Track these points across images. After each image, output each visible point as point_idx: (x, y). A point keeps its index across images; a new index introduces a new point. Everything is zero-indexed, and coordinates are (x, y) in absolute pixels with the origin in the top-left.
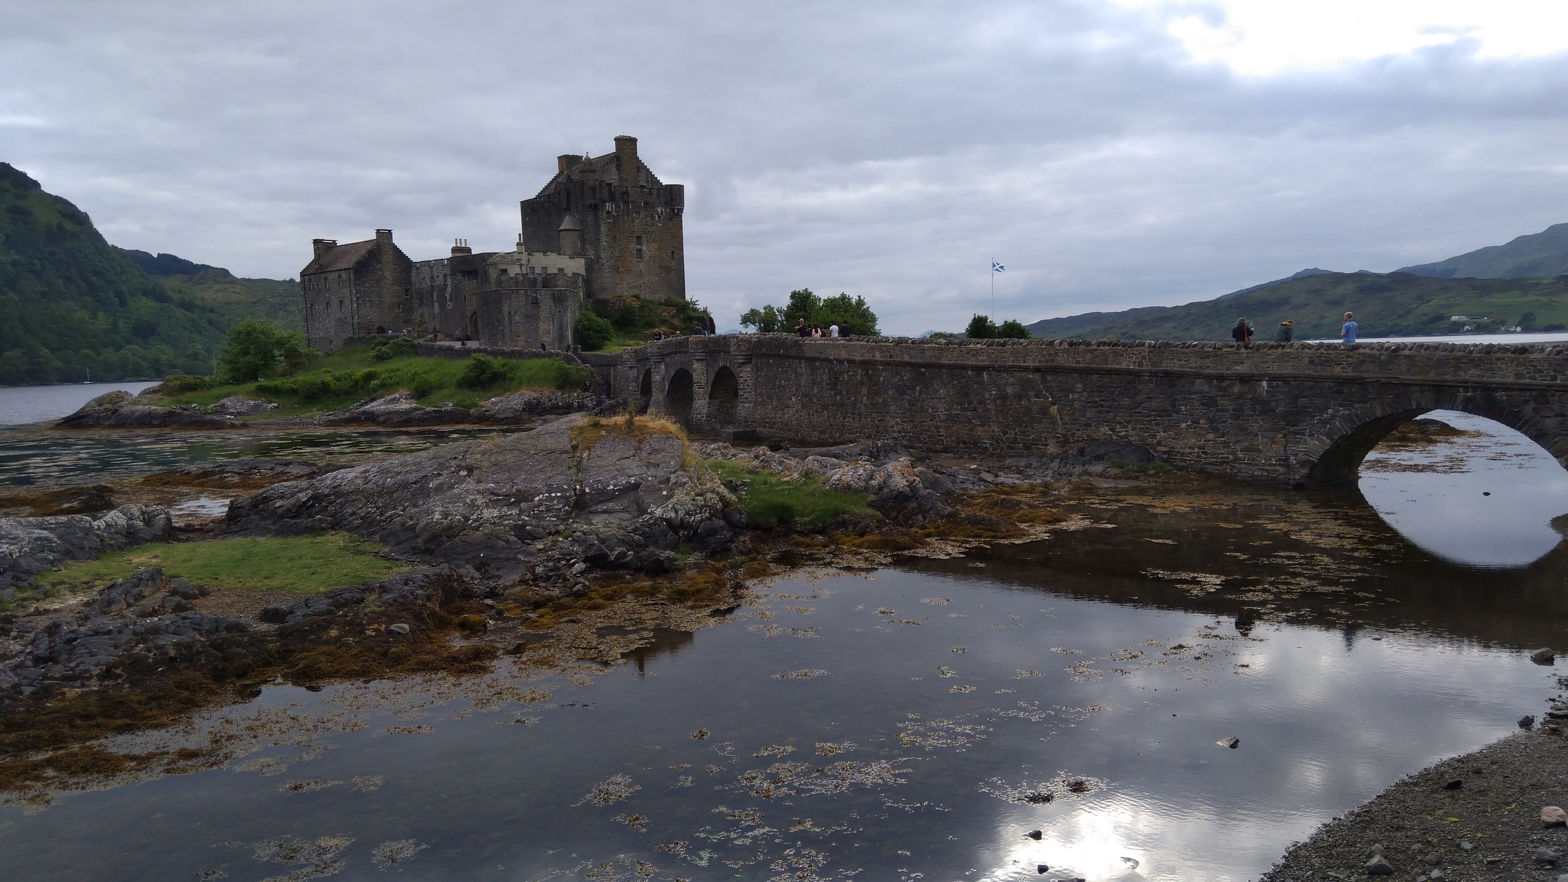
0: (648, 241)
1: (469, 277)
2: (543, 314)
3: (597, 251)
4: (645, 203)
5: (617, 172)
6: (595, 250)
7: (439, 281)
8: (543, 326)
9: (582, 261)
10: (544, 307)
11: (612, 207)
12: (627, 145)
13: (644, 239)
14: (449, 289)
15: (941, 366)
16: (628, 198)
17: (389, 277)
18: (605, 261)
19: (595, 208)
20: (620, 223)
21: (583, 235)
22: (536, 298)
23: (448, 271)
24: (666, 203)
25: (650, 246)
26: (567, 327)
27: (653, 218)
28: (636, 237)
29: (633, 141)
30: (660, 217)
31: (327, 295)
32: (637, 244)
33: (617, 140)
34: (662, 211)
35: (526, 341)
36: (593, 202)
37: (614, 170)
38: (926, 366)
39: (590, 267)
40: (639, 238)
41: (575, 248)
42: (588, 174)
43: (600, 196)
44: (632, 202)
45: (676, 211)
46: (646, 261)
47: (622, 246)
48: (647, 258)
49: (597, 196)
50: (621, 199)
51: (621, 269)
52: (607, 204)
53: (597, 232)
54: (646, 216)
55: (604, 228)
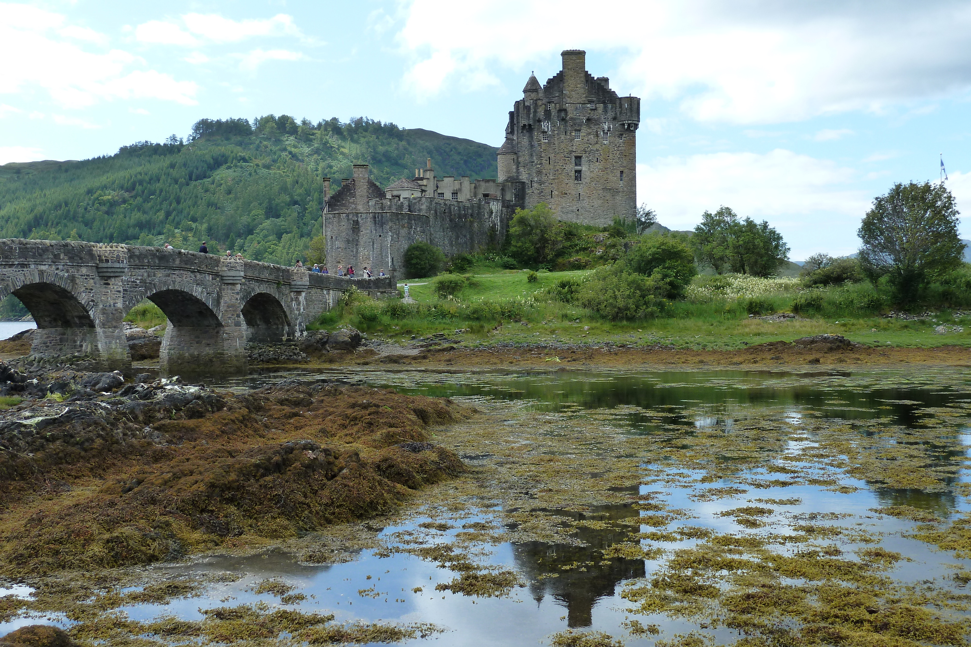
0: (590, 160)
4: (588, 120)
6: (529, 173)
11: (548, 127)
12: (574, 58)
13: (584, 160)
16: (566, 114)
18: (538, 185)
19: (529, 128)
20: (556, 143)
21: (518, 158)
24: (615, 119)
25: (592, 166)
26: (387, 252)
27: (597, 135)
28: (576, 157)
29: (581, 54)
30: (606, 133)
32: (576, 165)
33: (564, 54)
34: (609, 128)
36: (526, 122)
37: (556, 87)
39: (520, 192)
40: (578, 158)
41: (508, 172)
42: (529, 93)
43: (535, 115)
44: (571, 119)
45: (626, 127)
46: (586, 183)
47: (558, 167)
48: (588, 180)
49: (531, 116)
50: (558, 117)
51: (555, 193)
52: (543, 124)
53: (532, 155)
54: (589, 134)
55: (539, 150)
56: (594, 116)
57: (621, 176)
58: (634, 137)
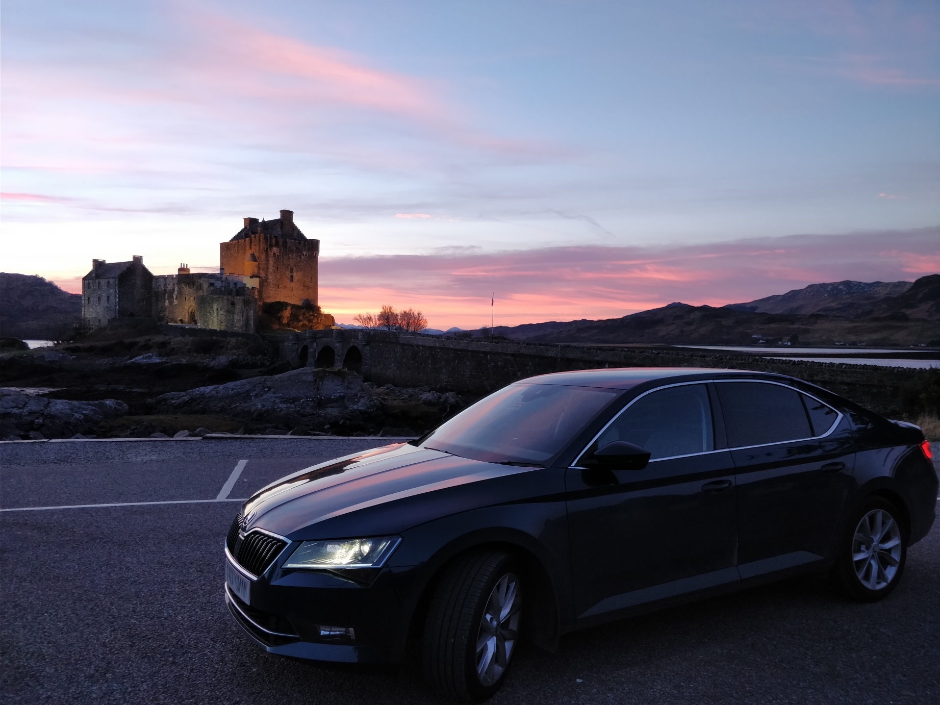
0: (297, 271)
1: (189, 286)
2: (237, 311)
3: (266, 275)
4: (297, 249)
5: (281, 230)
7: (170, 287)
8: (236, 317)
9: (257, 280)
10: (238, 307)
11: (277, 250)
12: (287, 215)
13: (295, 270)
14: (176, 293)
15: (468, 351)
16: (287, 244)
17: (139, 284)
18: (271, 281)
19: (267, 250)
20: (281, 259)
21: (259, 265)
22: (234, 302)
23: (176, 282)
24: (309, 249)
25: (298, 273)
26: (251, 319)
27: (301, 258)
28: (290, 268)
29: (291, 213)
30: (305, 257)
31: (99, 293)
32: (291, 272)
33: (281, 211)
34: (306, 254)
35: (226, 326)
36: (266, 246)
37: (279, 229)
38: (461, 350)
39: (262, 284)
40: (292, 269)
41: (253, 272)
43: (270, 243)
44: (289, 247)
45: (314, 253)
46: (295, 282)
47: (282, 273)
49: (268, 243)
50: (283, 246)
51: (280, 286)
52: (274, 248)
53: (267, 264)
54: (297, 257)
55: (271, 262)
56: (299, 247)
57: (311, 280)
58: (317, 260)
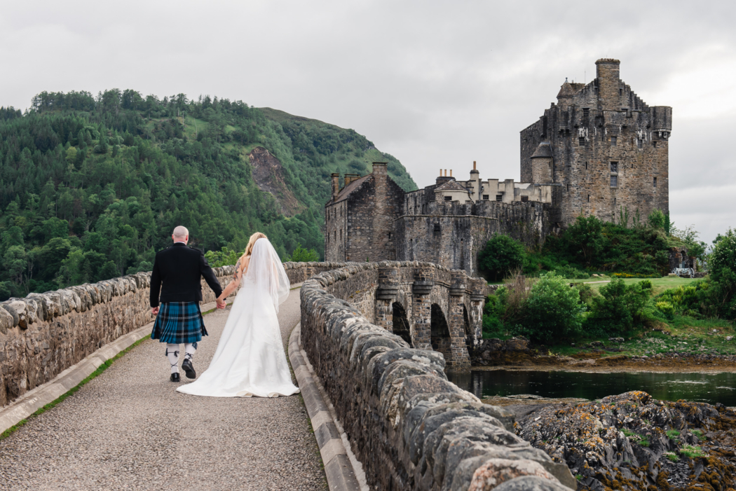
0: (625, 166)
4: (624, 127)
5: (596, 96)
6: (565, 178)
9: (551, 189)
11: (585, 133)
12: (607, 67)
13: (620, 165)
16: (604, 122)
17: (381, 207)
19: (567, 133)
20: (594, 148)
21: (554, 161)
24: (648, 127)
25: (627, 171)
27: (632, 142)
28: (612, 163)
29: (615, 63)
30: (642, 141)
32: (612, 170)
33: (598, 63)
34: (643, 135)
36: (564, 128)
37: (592, 95)
39: (557, 195)
40: (614, 164)
41: (544, 175)
42: (564, 99)
43: (572, 122)
44: (609, 126)
45: (660, 135)
46: (622, 188)
47: (595, 172)
48: (623, 185)
49: (569, 121)
50: (596, 124)
51: (592, 197)
52: (581, 130)
53: (568, 159)
54: (625, 141)
55: (576, 155)
56: (629, 123)
57: (655, 182)
58: (667, 145)
